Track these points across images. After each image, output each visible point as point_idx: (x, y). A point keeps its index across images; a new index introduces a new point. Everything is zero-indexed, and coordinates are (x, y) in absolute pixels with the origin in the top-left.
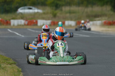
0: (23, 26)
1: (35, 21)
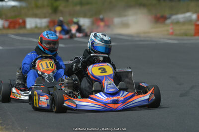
1: (21, 21)
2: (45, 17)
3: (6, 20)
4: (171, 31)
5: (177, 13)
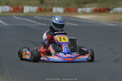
0: (8, 12)
1: (20, 8)
2: (35, 6)
3: (12, 7)
4: (112, 18)
5: (117, 7)
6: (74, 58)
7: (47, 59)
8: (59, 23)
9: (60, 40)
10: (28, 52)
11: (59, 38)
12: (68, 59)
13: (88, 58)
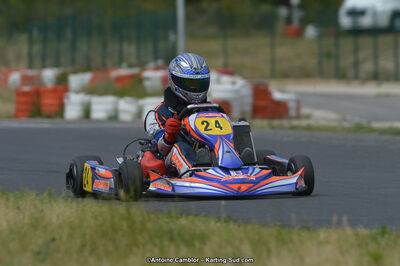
6: (255, 183)
7: (169, 190)
8: (192, 77)
9: (206, 129)
10: (102, 171)
11: (203, 123)
12: (235, 187)
13: (296, 183)
